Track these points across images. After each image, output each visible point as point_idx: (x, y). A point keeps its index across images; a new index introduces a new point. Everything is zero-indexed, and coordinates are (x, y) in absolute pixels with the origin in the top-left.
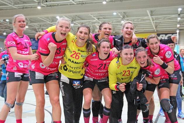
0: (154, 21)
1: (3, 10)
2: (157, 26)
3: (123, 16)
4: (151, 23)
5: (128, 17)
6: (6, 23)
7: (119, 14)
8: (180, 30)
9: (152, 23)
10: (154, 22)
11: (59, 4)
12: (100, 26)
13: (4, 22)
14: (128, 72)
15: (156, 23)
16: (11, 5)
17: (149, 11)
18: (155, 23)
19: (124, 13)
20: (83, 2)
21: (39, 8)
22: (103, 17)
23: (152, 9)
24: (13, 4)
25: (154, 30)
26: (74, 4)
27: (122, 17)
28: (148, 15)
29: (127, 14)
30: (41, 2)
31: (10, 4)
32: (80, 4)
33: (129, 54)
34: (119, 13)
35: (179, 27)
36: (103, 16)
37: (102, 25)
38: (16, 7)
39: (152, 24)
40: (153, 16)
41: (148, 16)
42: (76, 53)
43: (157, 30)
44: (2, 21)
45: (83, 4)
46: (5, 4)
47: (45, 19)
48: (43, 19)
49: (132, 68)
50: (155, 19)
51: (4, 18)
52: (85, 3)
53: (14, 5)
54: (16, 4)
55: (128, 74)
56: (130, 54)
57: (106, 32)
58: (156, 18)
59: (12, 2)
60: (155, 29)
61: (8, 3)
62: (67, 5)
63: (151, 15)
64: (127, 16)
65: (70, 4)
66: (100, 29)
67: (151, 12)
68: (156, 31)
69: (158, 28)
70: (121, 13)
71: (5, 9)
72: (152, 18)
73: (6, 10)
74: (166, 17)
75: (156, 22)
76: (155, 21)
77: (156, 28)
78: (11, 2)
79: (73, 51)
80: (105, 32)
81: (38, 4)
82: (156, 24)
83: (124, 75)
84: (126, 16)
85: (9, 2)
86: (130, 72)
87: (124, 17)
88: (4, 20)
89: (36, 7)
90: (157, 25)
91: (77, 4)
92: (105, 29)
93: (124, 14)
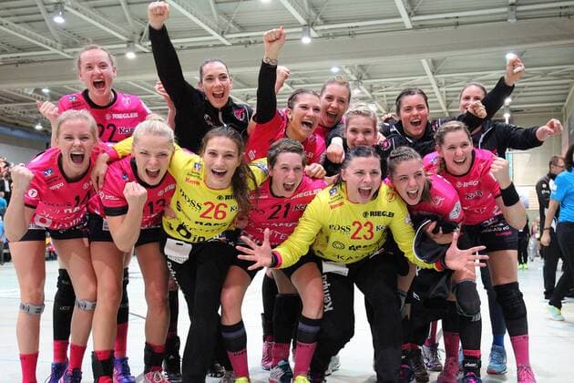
0: (441, 89)
1: (34, 62)
2: (451, 101)
3: (357, 77)
4: (434, 93)
5: (370, 78)
6: (41, 97)
7: (348, 71)
8: (513, 111)
9: (438, 94)
10: (442, 92)
11: (186, 46)
12: (293, 99)
13: (37, 95)
14: (368, 227)
15: (448, 94)
16: (56, 48)
17: (428, 61)
18: (444, 94)
19: (361, 66)
20: (249, 39)
21: (131, 56)
22: (304, 78)
23: (437, 56)
24: (59, 45)
25: (442, 113)
26: (224, 45)
27: (355, 78)
28: (424, 71)
29: (368, 70)
30: (137, 41)
31: (51, 46)
32: (240, 44)
33: (368, 174)
34: (346, 67)
35: (511, 104)
36: (304, 75)
37: (298, 96)
38: (68, 54)
39: (436, 97)
40: (438, 74)
41: (426, 75)
42: (213, 206)
43: (449, 113)
44: (30, 93)
45: (250, 43)
46: (40, 47)
47: (148, 85)
48: (142, 85)
49: (378, 214)
50: (446, 83)
51: (38, 85)
52: (256, 42)
53: (63, 48)
54: (69, 47)
55: (369, 235)
56: (371, 174)
57: (305, 118)
58: (448, 80)
59: (57, 42)
60: (444, 109)
61: (47, 44)
62: (207, 47)
63: (433, 73)
64: (367, 74)
65: (215, 46)
66: (291, 107)
67: (434, 63)
68: (447, 115)
69: (451, 108)
70: (353, 67)
71: (39, 61)
72: (437, 81)
73: (43, 61)
74: (473, 76)
75: (447, 92)
76: (443, 89)
77: (447, 107)
78: (54, 42)
79: (206, 204)
80: (303, 117)
81: (128, 46)
82: (447, 96)
83: (357, 236)
84: (364, 76)
85: (49, 41)
86: (375, 228)
87: (360, 78)
88: (38, 91)
89: (123, 54)
90: (449, 99)
91: (233, 45)
92: (305, 107)
93: (360, 70)
